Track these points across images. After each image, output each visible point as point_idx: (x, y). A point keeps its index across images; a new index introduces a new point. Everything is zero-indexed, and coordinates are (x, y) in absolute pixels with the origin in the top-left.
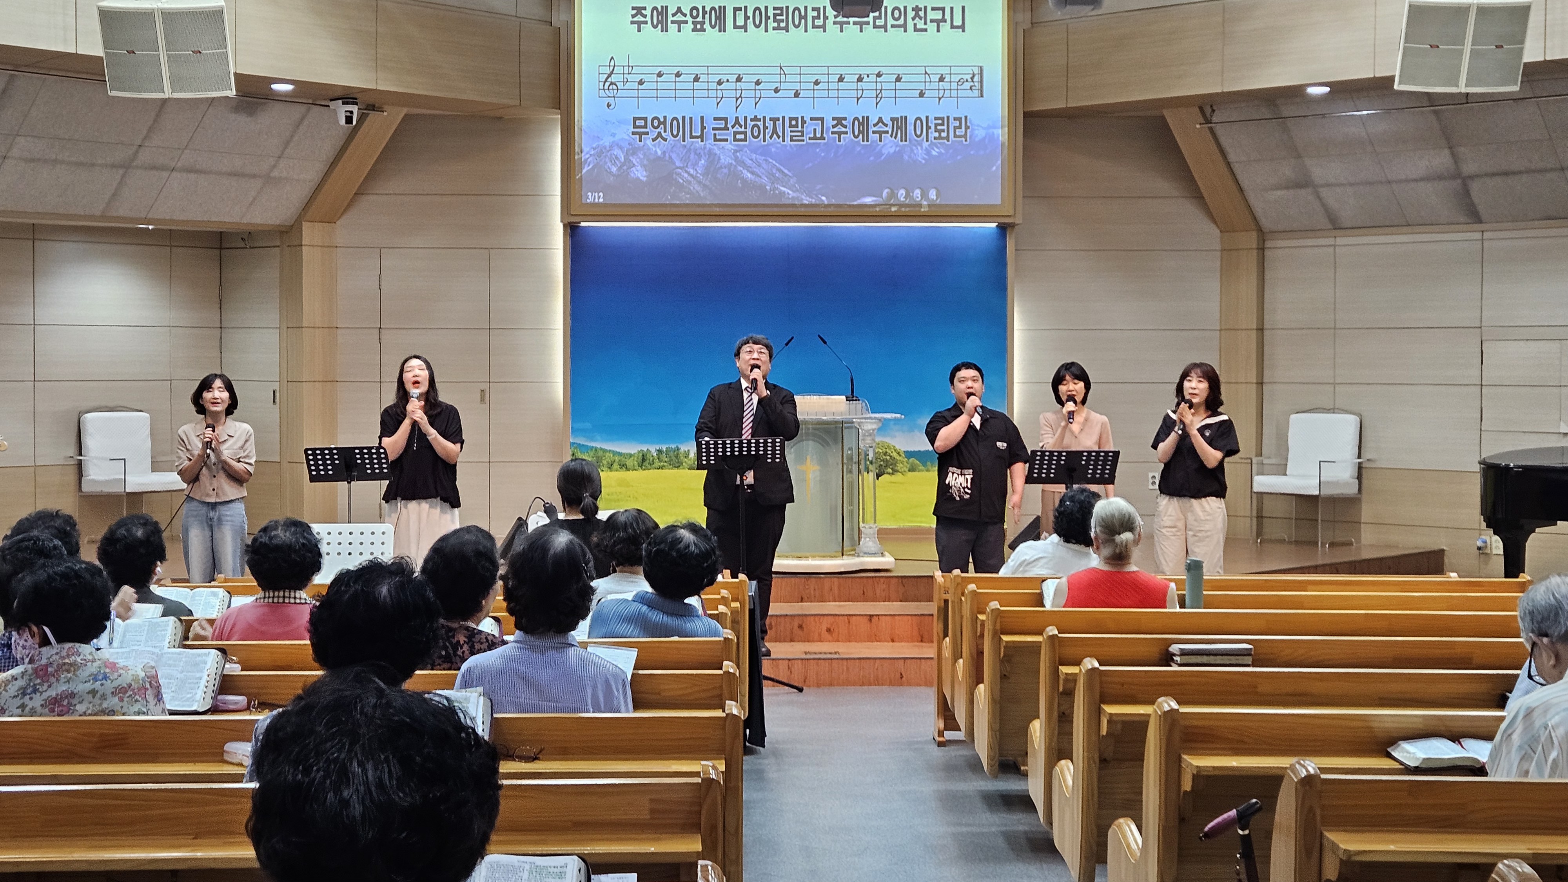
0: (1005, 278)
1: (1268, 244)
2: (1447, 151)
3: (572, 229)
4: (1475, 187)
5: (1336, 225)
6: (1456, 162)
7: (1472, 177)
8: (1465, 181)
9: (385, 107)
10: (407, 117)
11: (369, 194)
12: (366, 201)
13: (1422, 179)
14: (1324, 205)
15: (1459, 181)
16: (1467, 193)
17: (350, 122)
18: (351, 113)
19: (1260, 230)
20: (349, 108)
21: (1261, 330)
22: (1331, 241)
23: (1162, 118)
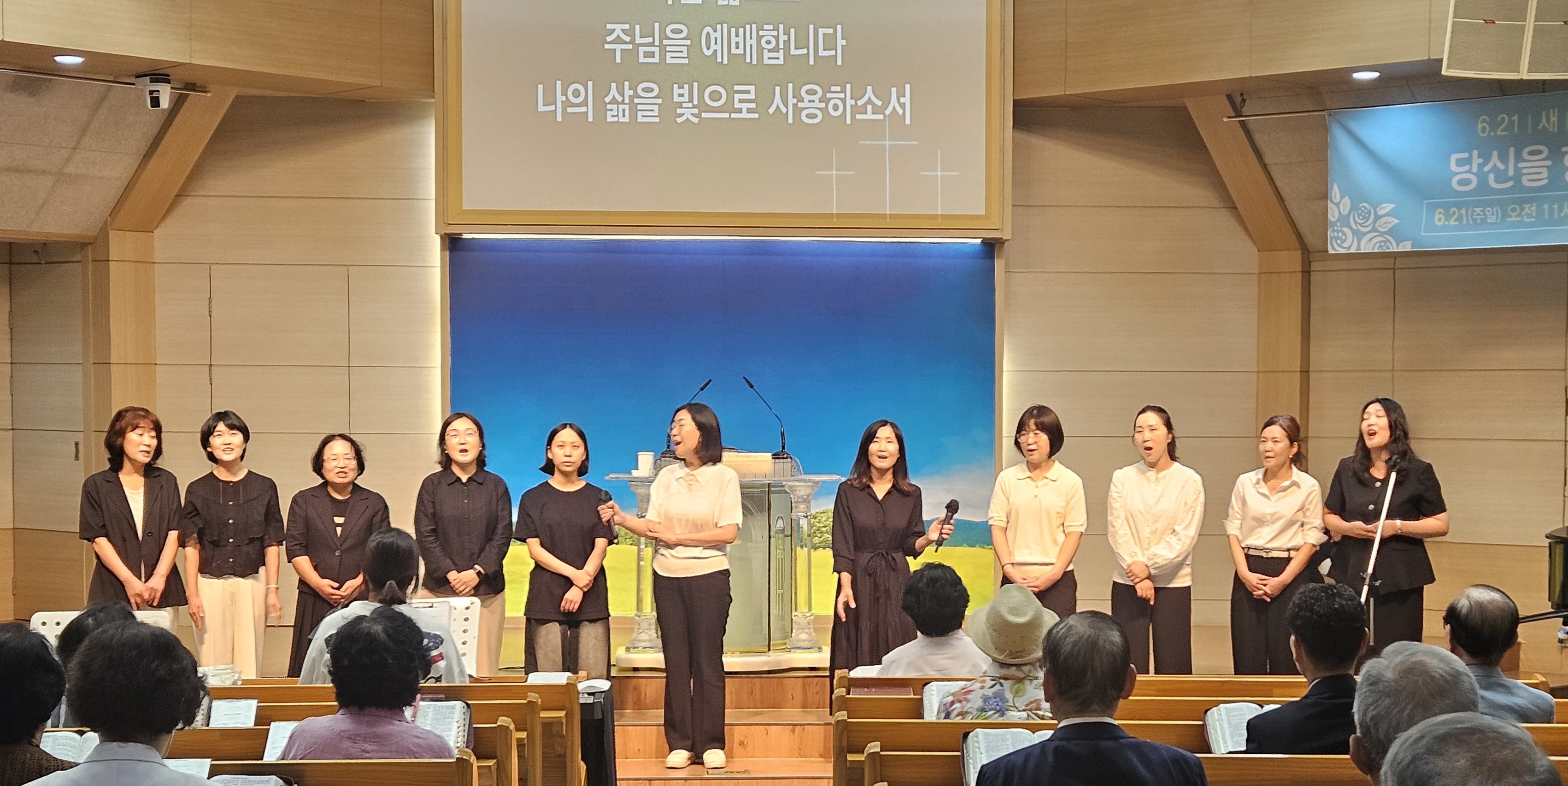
1: (1315, 266)
3: (453, 243)
9: (211, 87)
10: (239, 101)
11: (191, 196)
12: (187, 204)
17: (158, 105)
18: (153, 93)
19: (1305, 248)
20: (155, 87)
21: (1305, 373)
22: (1389, 263)
23: (1184, 109)
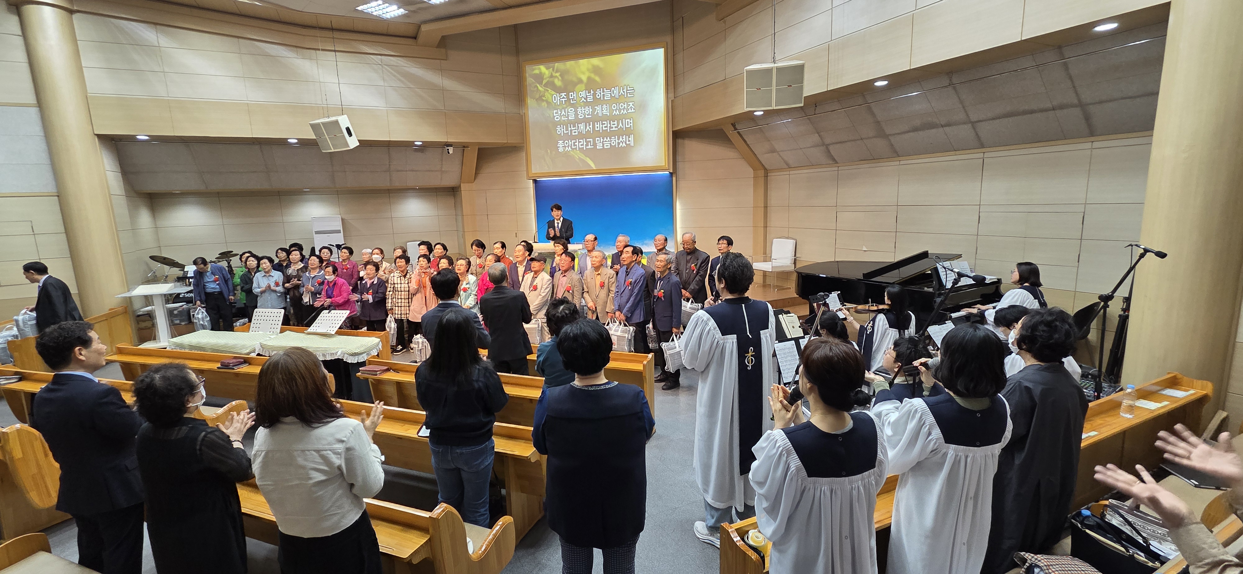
0: (673, 191)
1: (769, 174)
2: (817, 135)
3: (535, 181)
4: (831, 148)
5: (789, 167)
6: (821, 139)
7: (829, 145)
8: (827, 146)
9: (469, 147)
10: (479, 150)
11: (481, 173)
12: (480, 176)
13: (812, 147)
14: (782, 159)
15: (825, 147)
16: (829, 151)
17: (449, 153)
18: (448, 150)
19: (765, 169)
20: (448, 148)
21: (766, 207)
22: (788, 173)
23: (722, 129)
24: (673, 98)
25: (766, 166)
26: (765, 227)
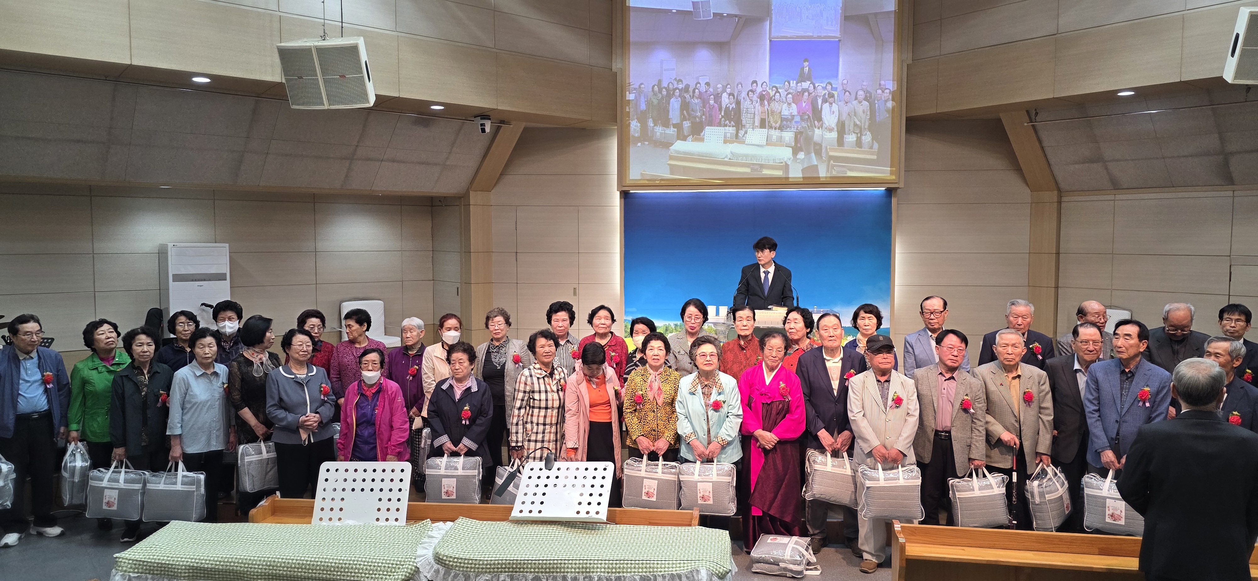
0: (890, 221)
1: (1067, 199)
2: (1216, 136)
3: (625, 195)
4: (1235, 160)
5: (1116, 188)
6: (1222, 143)
7: (1232, 153)
8: (1228, 155)
9: (512, 122)
10: (526, 129)
11: (508, 175)
12: (506, 179)
13: (1190, 156)
14: (1110, 174)
15: (1221, 156)
16: (1227, 164)
17: (483, 131)
18: (482, 125)
19: (1059, 190)
20: (483, 122)
21: (1058, 253)
22: (1112, 197)
23: (999, 120)
24: (911, 62)
25: (1063, 185)
26: (1057, 287)
